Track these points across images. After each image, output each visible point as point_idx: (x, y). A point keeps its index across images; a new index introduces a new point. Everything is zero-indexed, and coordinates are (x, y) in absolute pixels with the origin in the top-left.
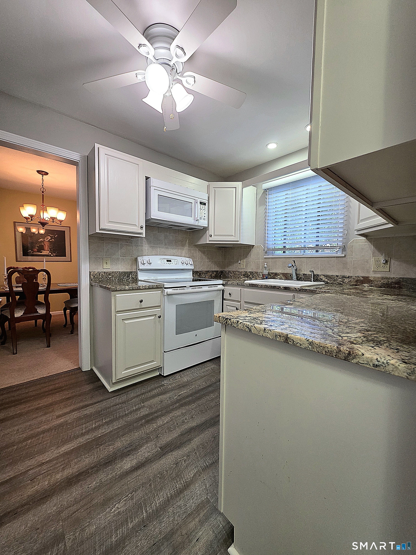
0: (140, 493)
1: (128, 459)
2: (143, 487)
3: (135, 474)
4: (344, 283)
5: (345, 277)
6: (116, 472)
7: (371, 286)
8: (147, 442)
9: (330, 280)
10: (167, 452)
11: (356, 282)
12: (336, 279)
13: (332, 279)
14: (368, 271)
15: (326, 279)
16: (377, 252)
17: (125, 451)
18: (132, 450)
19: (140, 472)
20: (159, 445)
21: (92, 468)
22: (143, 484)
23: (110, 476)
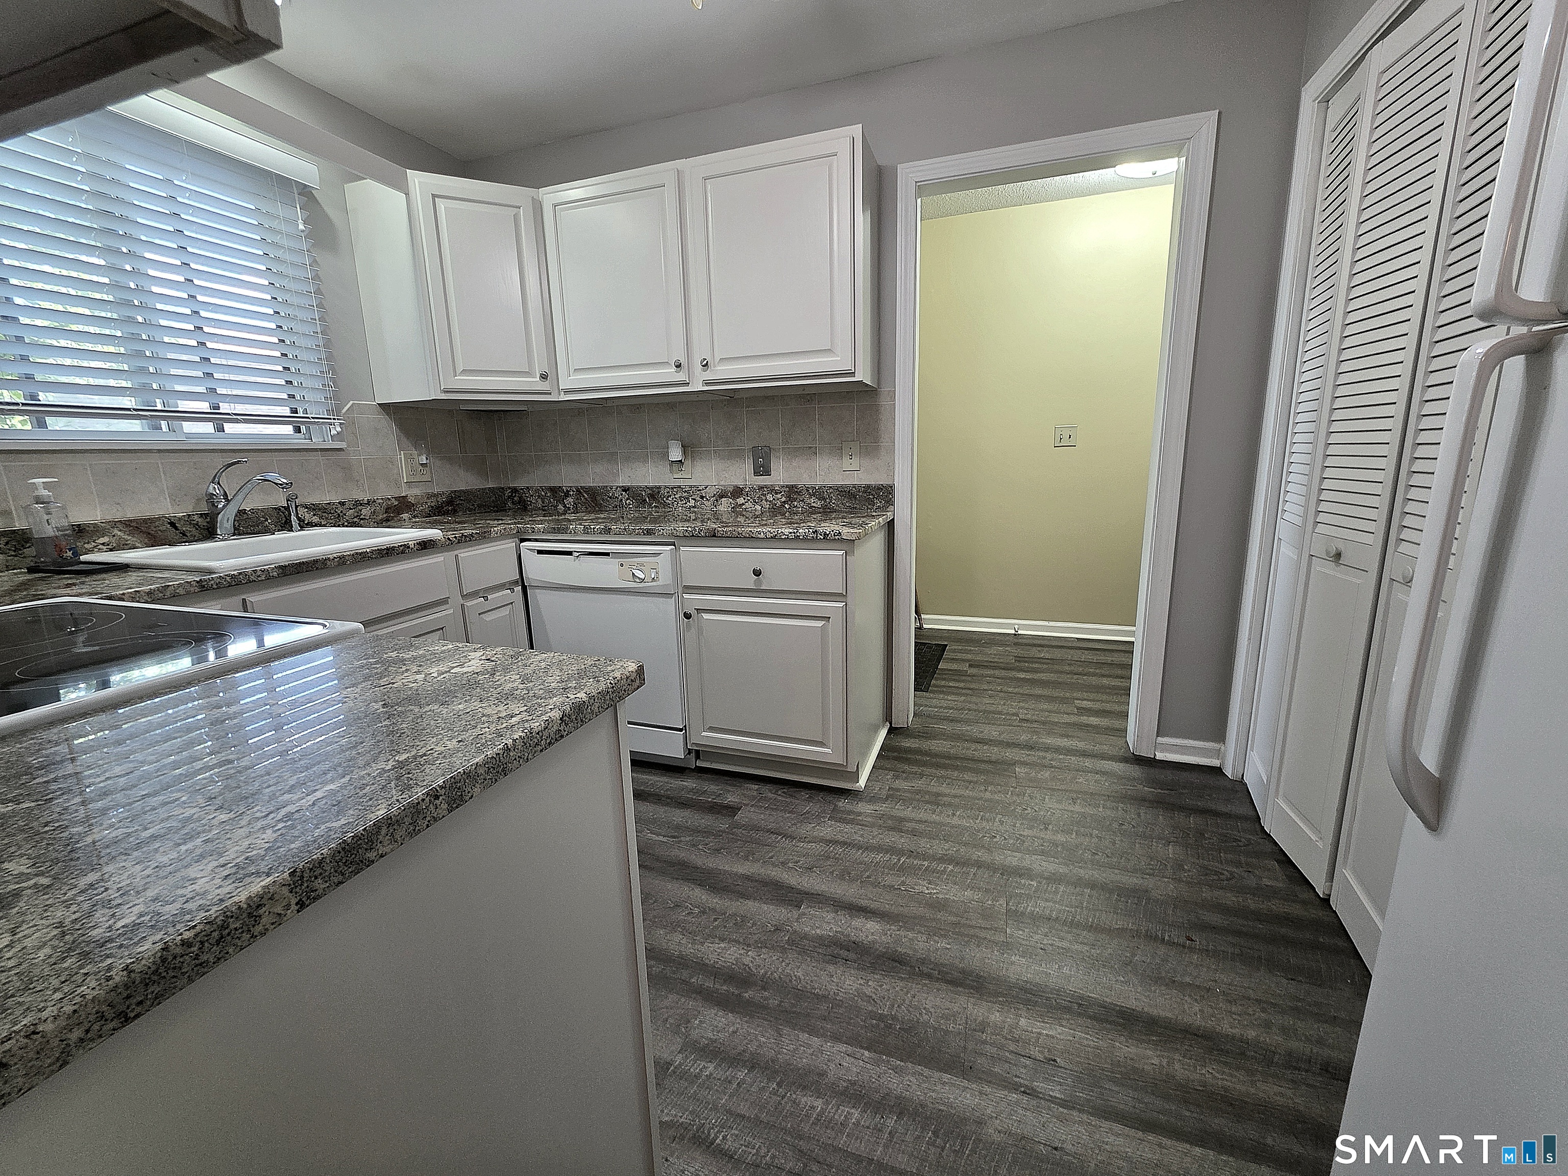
0: (889, 880)
1: (862, 937)
2: (879, 883)
3: (873, 905)
4: (362, 519)
5: (361, 504)
6: (898, 933)
7: (414, 517)
8: (805, 936)
9: (327, 518)
10: (800, 892)
11: (386, 512)
12: (342, 512)
13: (331, 513)
14: (397, 484)
15: (314, 515)
16: (404, 439)
17: (852, 956)
18: (842, 947)
19: (864, 903)
20: (795, 913)
21: (929, 976)
22: (876, 885)
23: (911, 935)
